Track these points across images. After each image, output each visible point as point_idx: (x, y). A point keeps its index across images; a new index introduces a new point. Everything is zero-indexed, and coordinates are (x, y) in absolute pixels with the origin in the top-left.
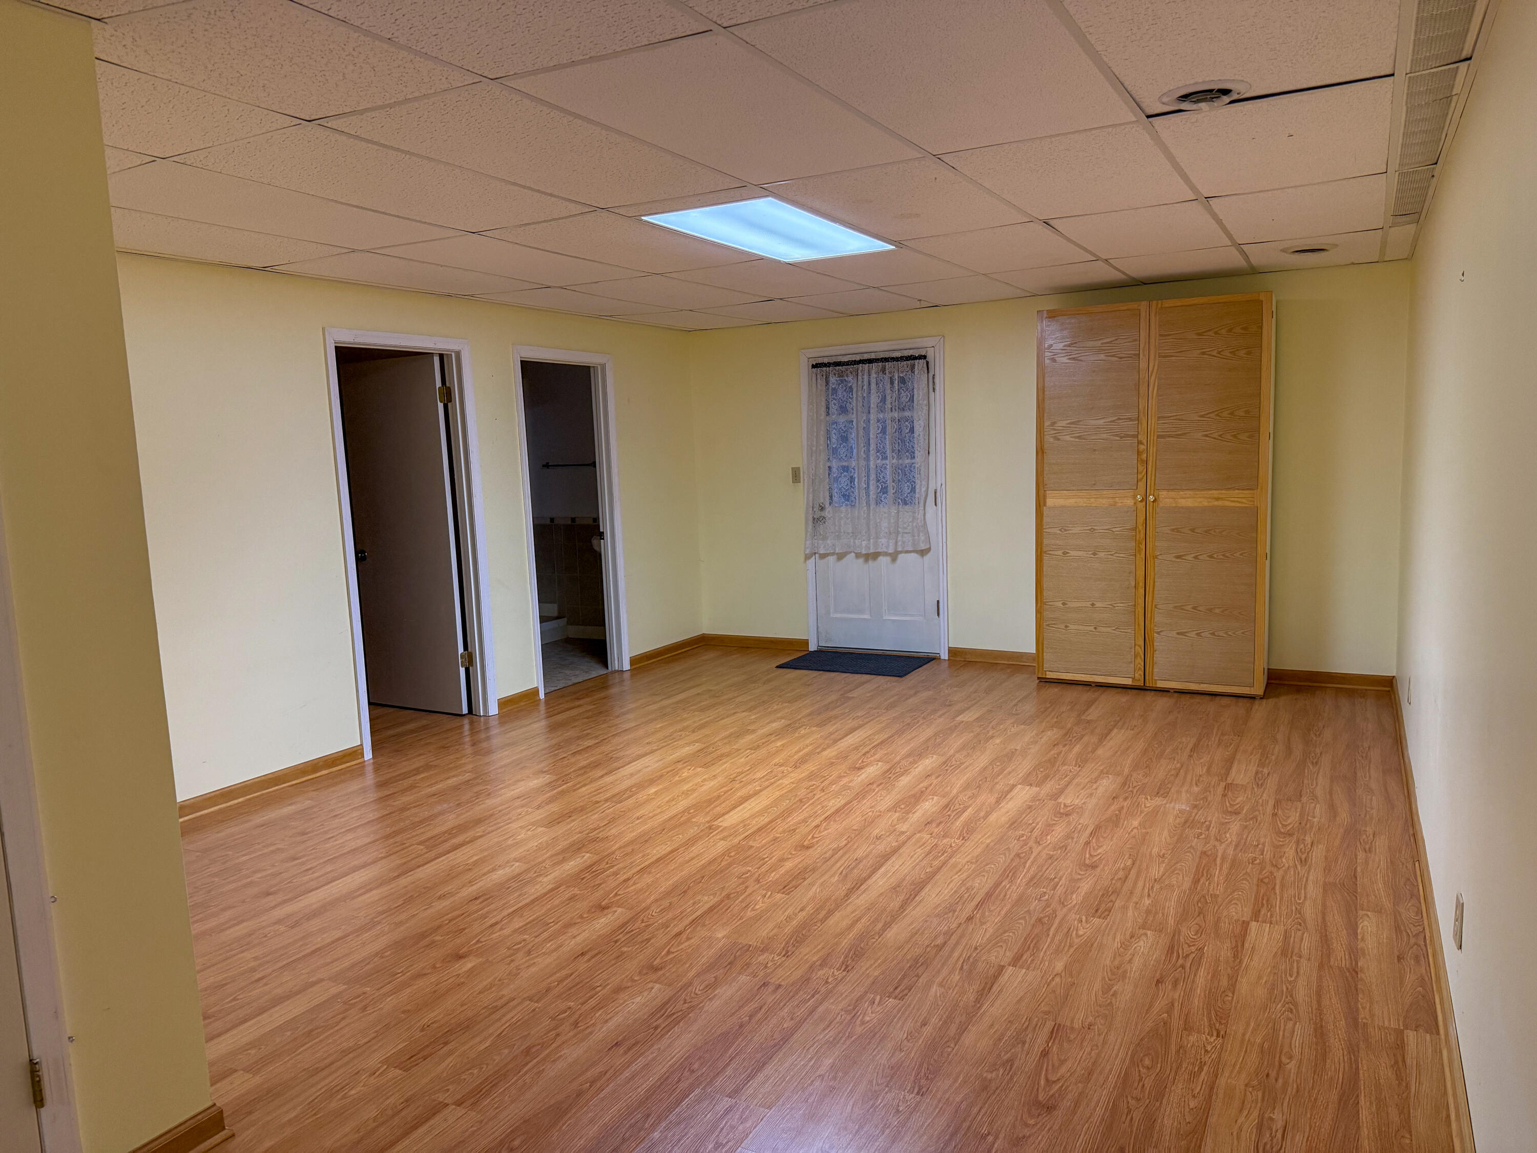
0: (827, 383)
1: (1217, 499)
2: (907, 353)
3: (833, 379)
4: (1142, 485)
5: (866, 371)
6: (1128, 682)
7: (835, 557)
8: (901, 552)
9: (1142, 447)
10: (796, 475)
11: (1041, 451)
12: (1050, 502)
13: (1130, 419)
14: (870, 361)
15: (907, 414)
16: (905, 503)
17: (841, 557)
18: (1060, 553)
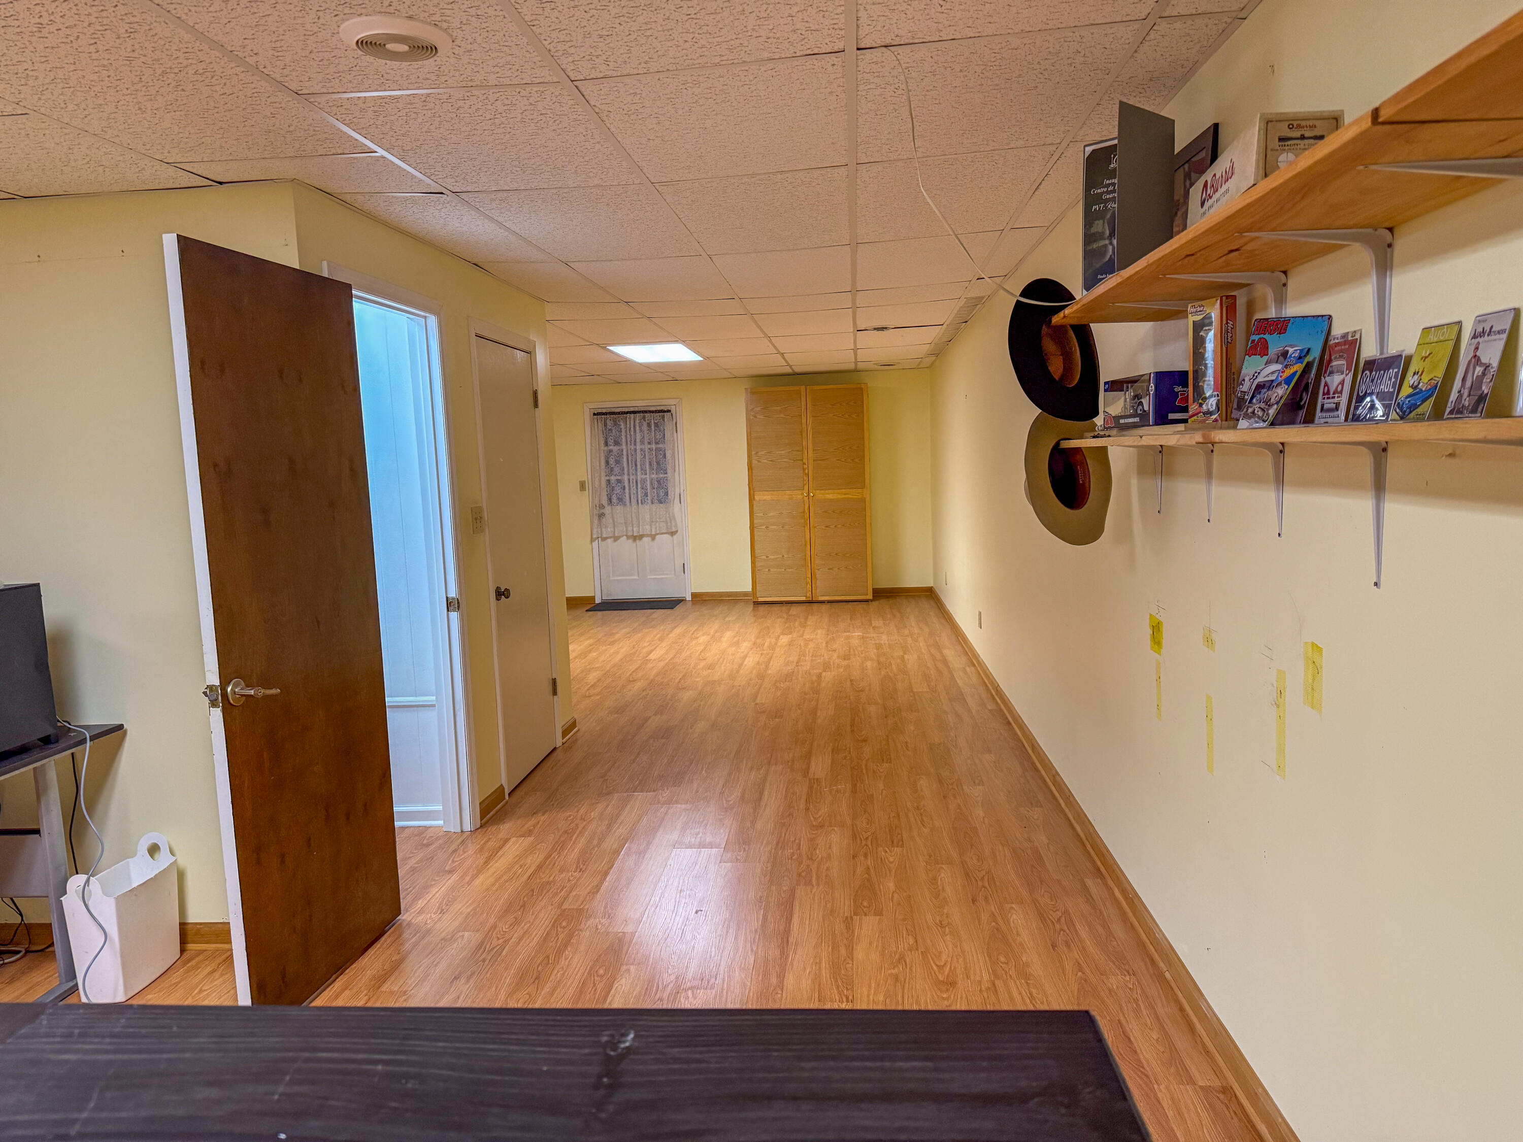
0: (605, 425)
1: (845, 494)
2: (659, 408)
3: (609, 423)
4: (806, 487)
5: (632, 418)
6: (804, 599)
7: (612, 539)
8: (658, 534)
9: (806, 466)
10: (582, 486)
11: (750, 468)
12: (757, 498)
13: (798, 451)
14: (634, 412)
15: (660, 446)
16: (661, 502)
17: (616, 539)
18: (764, 527)
